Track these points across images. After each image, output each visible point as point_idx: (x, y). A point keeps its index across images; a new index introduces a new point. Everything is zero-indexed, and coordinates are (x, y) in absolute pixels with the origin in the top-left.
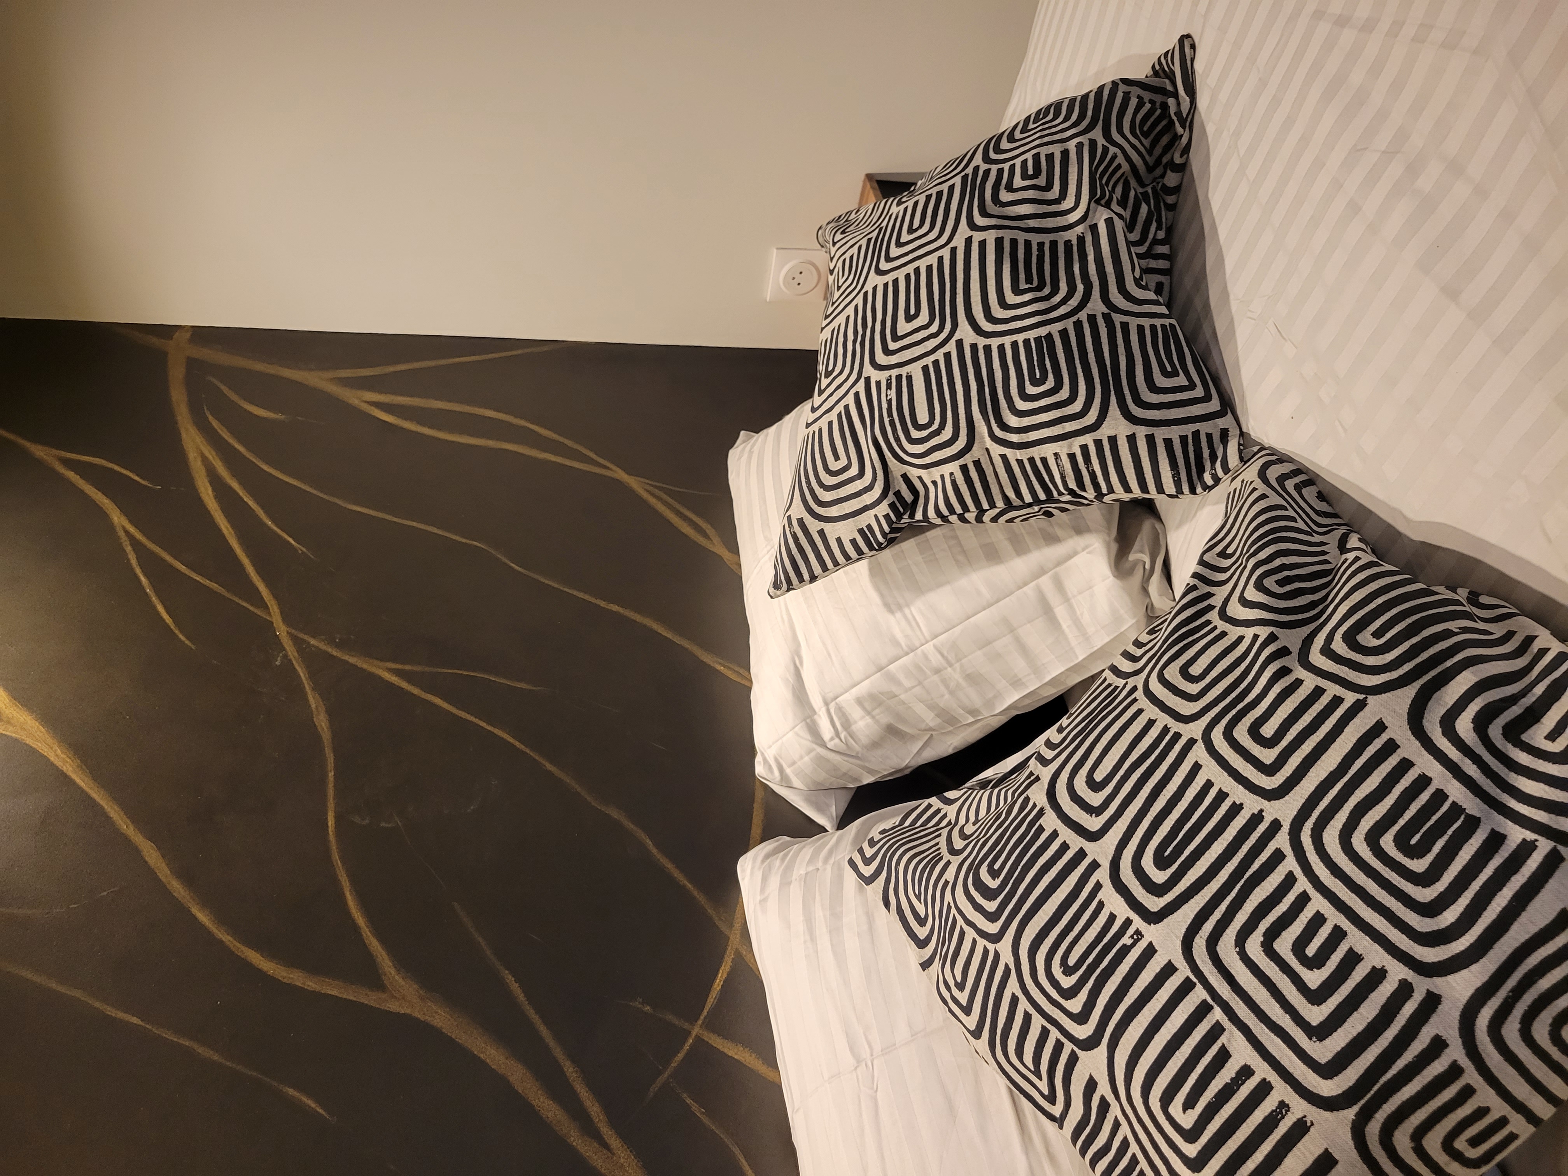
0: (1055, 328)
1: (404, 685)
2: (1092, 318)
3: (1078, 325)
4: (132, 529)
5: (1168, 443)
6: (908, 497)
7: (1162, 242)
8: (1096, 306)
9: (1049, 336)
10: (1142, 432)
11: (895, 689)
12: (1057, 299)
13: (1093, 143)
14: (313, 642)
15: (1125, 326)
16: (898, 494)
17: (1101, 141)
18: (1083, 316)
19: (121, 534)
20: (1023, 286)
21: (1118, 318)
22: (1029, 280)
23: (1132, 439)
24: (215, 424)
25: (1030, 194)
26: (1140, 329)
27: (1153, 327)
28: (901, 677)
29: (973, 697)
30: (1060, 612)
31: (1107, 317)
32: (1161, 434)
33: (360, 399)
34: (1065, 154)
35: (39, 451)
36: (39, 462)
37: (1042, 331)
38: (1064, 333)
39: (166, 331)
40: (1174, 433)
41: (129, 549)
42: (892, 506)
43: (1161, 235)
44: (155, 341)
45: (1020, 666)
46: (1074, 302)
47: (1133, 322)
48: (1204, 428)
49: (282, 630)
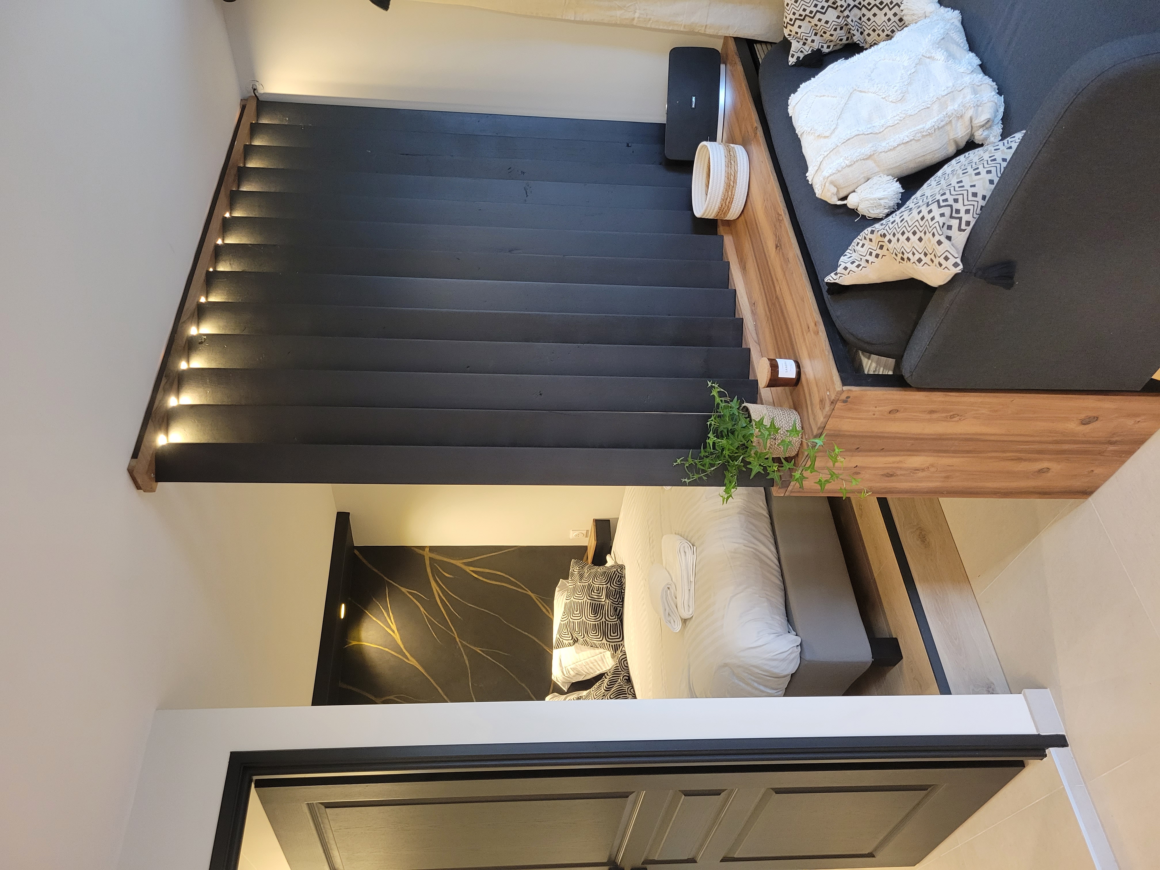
0: (597, 622)
1: (483, 654)
2: (603, 622)
3: (600, 623)
4: (425, 612)
5: (612, 646)
6: (576, 640)
7: (621, 602)
8: (603, 619)
9: (595, 624)
10: (608, 643)
11: (577, 668)
12: (598, 617)
13: (607, 587)
14: (464, 642)
15: (608, 624)
16: (574, 639)
17: (609, 586)
18: (601, 621)
19: (423, 613)
20: (593, 613)
21: (607, 622)
22: (594, 612)
23: (607, 644)
24: (438, 579)
25: (596, 594)
26: (611, 624)
27: (613, 624)
28: (578, 665)
29: (591, 671)
30: (604, 660)
31: (605, 622)
32: (611, 644)
33: (469, 569)
34: (603, 588)
35: (403, 589)
36: (403, 593)
37: (595, 623)
38: (598, 624)
39: (423, 548)
40: (613, 644)
41: (425, 617)
42: (573, 641)
43: (621, 601)
44: (421, 552)
45: (599, 668)
46: (600, 618)
47: (609, 623)
48: (618, 643)
49: (458, 640)
